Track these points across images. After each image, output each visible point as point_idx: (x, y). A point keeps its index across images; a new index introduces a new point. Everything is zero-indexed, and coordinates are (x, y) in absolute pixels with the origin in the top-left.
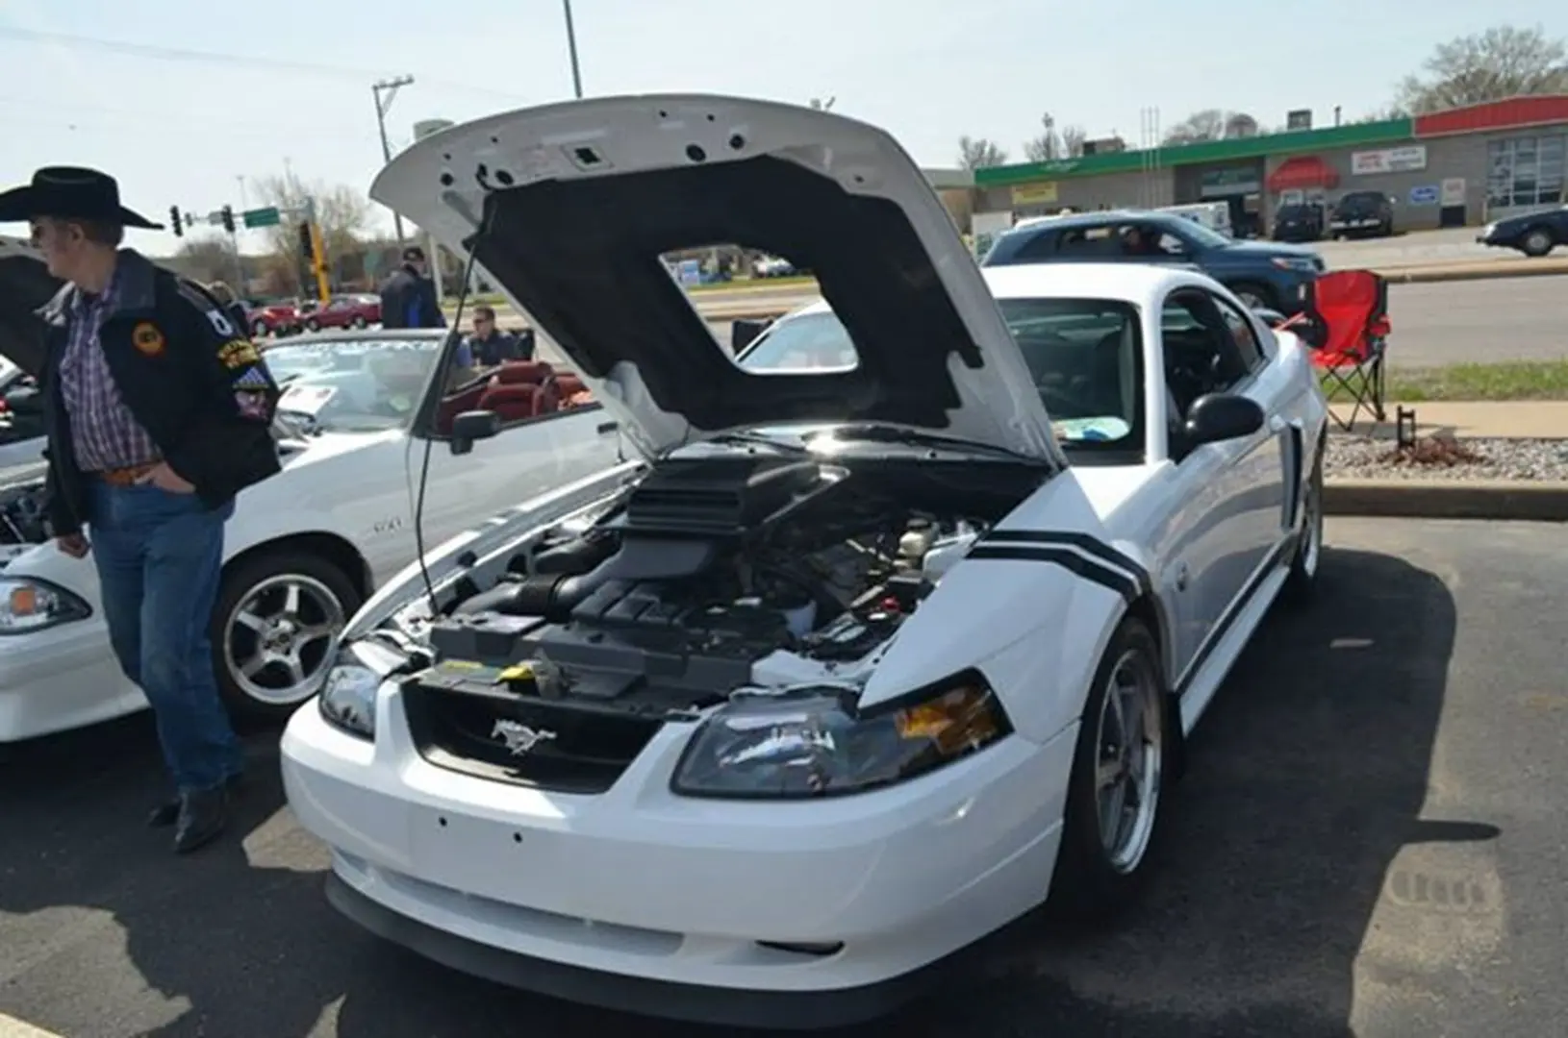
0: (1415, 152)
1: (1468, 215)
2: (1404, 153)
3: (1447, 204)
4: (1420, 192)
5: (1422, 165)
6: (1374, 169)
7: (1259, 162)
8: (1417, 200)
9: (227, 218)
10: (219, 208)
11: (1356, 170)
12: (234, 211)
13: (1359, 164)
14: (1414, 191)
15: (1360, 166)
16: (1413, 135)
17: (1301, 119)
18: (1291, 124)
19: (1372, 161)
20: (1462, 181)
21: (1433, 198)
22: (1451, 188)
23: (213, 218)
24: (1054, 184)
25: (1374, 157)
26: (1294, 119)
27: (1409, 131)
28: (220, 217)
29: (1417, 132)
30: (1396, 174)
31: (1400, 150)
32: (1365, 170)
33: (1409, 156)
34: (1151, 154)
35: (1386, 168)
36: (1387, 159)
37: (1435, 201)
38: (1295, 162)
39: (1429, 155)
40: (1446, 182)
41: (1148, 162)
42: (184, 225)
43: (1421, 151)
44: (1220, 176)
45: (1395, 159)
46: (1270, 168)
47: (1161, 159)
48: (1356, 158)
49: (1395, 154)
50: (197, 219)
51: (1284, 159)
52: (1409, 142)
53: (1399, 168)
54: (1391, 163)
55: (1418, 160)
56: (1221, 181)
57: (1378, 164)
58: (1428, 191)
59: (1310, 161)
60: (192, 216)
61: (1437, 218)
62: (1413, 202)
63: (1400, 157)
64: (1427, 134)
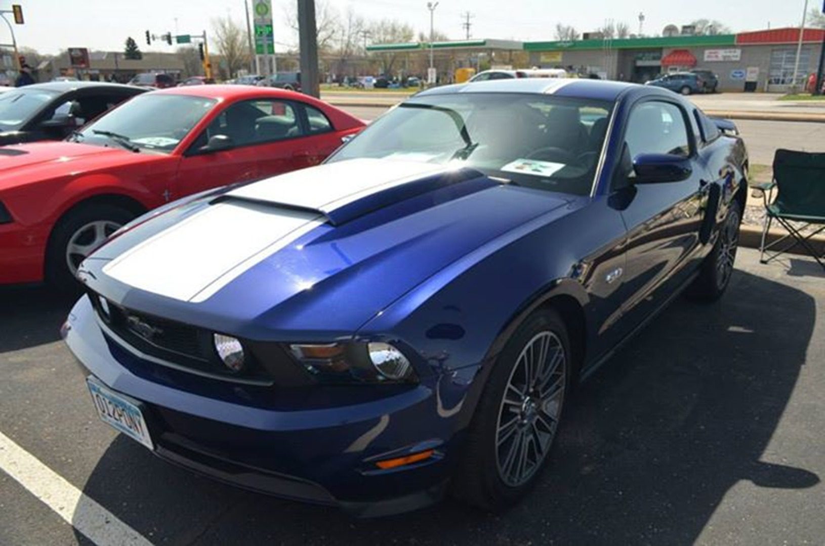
0: (735, 52)
1: (758, 87)
2: (730, 52)
3: (748, 80)
4: (736, 73)
5: (738, 59)
6: (715, 59)
7: (660, 50)
8: (734, 76)
9: (168, 38)
10: (165, 33)
11: (706, 59)
12: (172, 35)
13: (709, 56)
14: (733, 72)
15: (709, 57)
16: (735, 43)
17: (689, 30)
18: (683, 32)
19: (713, 55)
20: (757, 69)
21: (741, 76)
22: (752, 72)
23: (163, 38)
24: (561, 53)
25: (715, 53)
26: (686, 30)
27: (733, 41)
28: (166, 37)
29: (737, 42)
30: (726, 62)
31: (728, 50)
32: (710, 59)
33: (732, 54)
34: (607, 43)
35: (721, 59)
36: (721, 54)
37: (742, 78)
38: (677, 52)
39: (742, 53)
40: (749, 69)
41: (605, 46)
42: (151, 40)
43: (738, 52)
44: (644, 56)
45: (725, 54)
46: (665, 54)
47: (612, 45)
48: (707, 52)
49: (726, 52)
50: (158, 38)
51: (673, 49)
52: (734, 47)
53: (727, 59)
54: (725, 57)
55: (737, 56)
56: (644, 58)
57: (717, 56)
58: (740, 73)
59: (684, 52)
60: (155, 36)
61: (742, 87)
62: (731, 77)
63: (728, 54)
64: (742, 44)
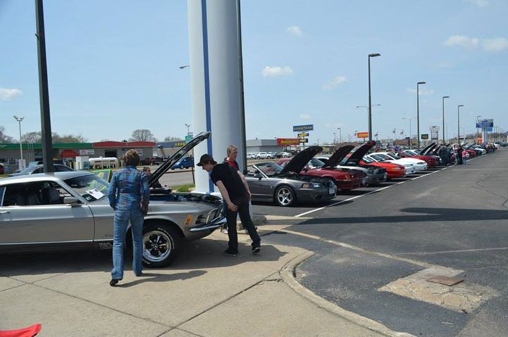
0: (92, 151)
5: (94, 154)
15: (82, 153)
16: (93, 147)
25: (84, 151)
29: (94, 146)
30: (89, 156)
31: (90, 150)
33: (91, 152)
38: (66, 151)
39: (95, 151)
41: (29, 147)
46: (61, 152)
48: (81, 151)
49: (88, 151)
52: (91, 148)
54: (88, 153)
55: (92, 153)
57: (85, 153)
59: (70, 151)
64: (95, 147)
